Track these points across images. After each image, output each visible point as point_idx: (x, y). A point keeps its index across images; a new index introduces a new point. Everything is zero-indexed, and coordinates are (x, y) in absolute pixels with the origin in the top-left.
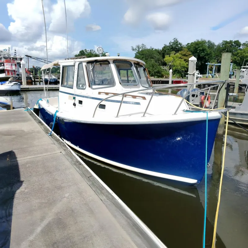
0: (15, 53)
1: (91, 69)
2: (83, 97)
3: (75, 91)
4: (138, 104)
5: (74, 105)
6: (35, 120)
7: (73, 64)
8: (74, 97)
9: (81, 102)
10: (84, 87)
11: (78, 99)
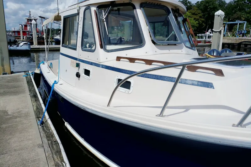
0: (30, 14)
1: (104, 17)
2: (91, 64)
3: (79, 53)
4: (208, 87)
5: (78, 75)
6: (30, 91)
7: (77, 12)
8: (77, 64)
9: (87, 72)
10: (93, 48)
11: (83, 66)
